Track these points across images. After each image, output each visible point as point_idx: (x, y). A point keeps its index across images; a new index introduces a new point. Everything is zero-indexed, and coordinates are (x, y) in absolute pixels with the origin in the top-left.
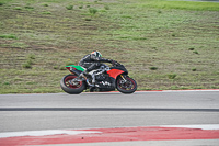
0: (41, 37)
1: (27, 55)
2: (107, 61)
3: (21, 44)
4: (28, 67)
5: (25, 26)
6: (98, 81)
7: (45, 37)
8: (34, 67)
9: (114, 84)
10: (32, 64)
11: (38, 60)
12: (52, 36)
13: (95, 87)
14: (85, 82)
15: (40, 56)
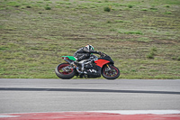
0: (162, 33)
1: (150, 48)
2: (96, 53)
3: (145, 39)
4: (150, 58)
5: (150, 24)
6: (86, 69)
7: (165, 33)
8: (156, 58)
9: (100, 72)
10: (154, 55)
11: (159, 52)
12: (171, 32)
13: (83, 74)
14: (75, 69)
15: (161, 48)
